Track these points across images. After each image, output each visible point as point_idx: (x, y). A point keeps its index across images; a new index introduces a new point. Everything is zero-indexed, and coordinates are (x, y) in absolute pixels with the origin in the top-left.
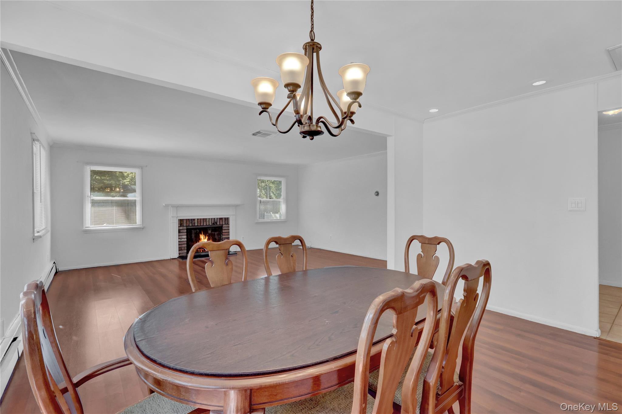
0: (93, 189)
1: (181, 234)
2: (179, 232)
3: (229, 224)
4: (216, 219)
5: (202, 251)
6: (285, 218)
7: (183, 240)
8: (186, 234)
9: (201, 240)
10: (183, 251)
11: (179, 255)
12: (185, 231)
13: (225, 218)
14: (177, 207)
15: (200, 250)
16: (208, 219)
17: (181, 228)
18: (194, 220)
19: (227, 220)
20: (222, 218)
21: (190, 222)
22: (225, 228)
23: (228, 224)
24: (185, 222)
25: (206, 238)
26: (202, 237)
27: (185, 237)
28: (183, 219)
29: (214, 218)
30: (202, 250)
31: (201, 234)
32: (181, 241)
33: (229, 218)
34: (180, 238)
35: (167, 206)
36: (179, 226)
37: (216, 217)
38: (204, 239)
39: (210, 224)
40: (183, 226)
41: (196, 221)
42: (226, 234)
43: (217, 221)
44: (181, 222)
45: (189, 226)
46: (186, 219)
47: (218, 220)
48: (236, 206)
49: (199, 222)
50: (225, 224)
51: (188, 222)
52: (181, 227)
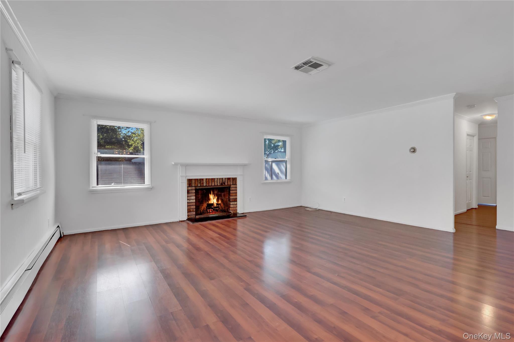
0: (100, 146)
1: (190, 195)
2: (188, 192)
3: (237, 185)
4: (224, 179)
5: (211, 211)
6: (289, 179)
7: (192, 201)
8: (194, 194)
9: (210, 200)
10: (192, 212)
11: (188, 217)
12: (194, 191)
13: (233, 178)
14: (186, 166)
15: (209, 211)
16: (216, 178)
17: (190, 188)
18: (203, 179)
19: (235, 180)
20: (230, 178)
21: (199, 182)
22: (232, 188)
23: (236, 184)
24: (193, 182)
25: (215, 198)
26: (211, 196)
27: (194, 198)
28: (192, 179)
29: (223, 178)
31: (211, 194)
32: (190, 202)
33: (237, 178)
34: (189, 199)
35: (176, 164)
36: (188, 186)
37: (224, 177)
38: (213, 199)
39: (219, 184)
40: (192, 186)
41: (205, 181)
42: (234, 194)
43: (225, 182)
44: (190, 182)
45: (198, 186)
46: (195, 179)
47: (227, 180)
48: (244, 166)
49: (207, 183)
50: (233, 184)
51: (196, 182)
52: (190, 187)
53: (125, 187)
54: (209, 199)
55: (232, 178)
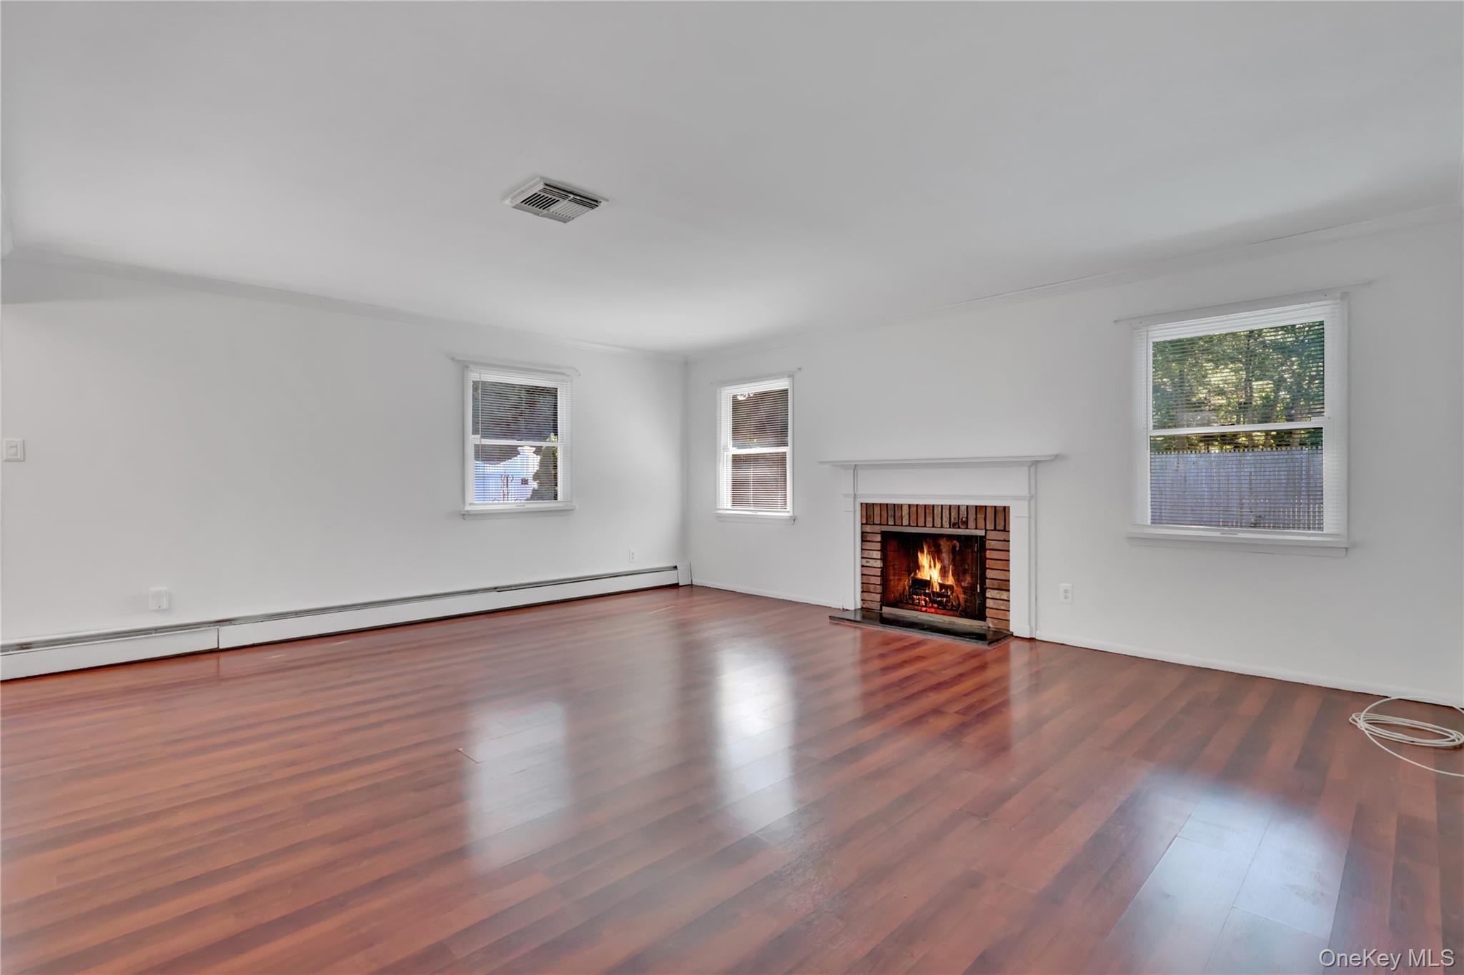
0: (737, 432)
1: (868, 545)
2: (864, 539)
3: (1009, 531)
4: (963, 510)
5: (923, 602)
7: (872, 563)
8: (878, 546)
9: (921, 569)
10: (873, 594)
11: (864, 604)
12: (879, 538)
13: (995, 507)
14: (854, 468)
15: (919, 599)
16: (938, 506)
17: (868, 529)
18: (901, 506)
19: (1000, 515)
21: (891, 513)
22: (993, 543)
23: (1005, 530)
24: (877, 510)
25: (935, 566)
26: (924, 559)
27: (877, 555)
28: (873, 504)
29: (959, 506)
30: (925, 601)
31: (923, 552)
32: (868, 564)
33: (1009, 507)
34: (865, 556)
36: (864, 522)
37: (961, 502)
38: (930, 567)
39: (946, 525)
40: (874, 524)
42: (999, 565)
43: (967, 518)
44: (869, 512)
45: (887, 525)
46: (880, 504)
47: (972, 512)
49: (914, 517)
50: (995, 530)
51: (884, 513)
52: (868, 526)
53: (759, 513)
54: (917, 567)
55: (992, 507)
